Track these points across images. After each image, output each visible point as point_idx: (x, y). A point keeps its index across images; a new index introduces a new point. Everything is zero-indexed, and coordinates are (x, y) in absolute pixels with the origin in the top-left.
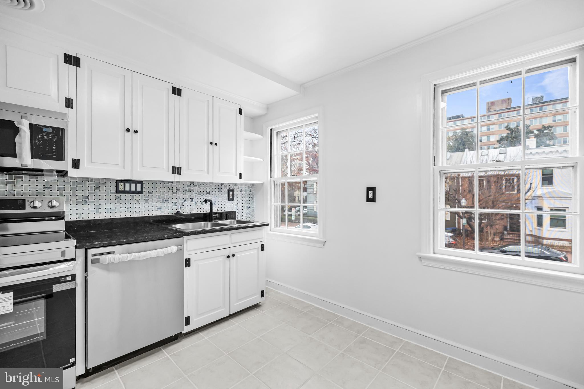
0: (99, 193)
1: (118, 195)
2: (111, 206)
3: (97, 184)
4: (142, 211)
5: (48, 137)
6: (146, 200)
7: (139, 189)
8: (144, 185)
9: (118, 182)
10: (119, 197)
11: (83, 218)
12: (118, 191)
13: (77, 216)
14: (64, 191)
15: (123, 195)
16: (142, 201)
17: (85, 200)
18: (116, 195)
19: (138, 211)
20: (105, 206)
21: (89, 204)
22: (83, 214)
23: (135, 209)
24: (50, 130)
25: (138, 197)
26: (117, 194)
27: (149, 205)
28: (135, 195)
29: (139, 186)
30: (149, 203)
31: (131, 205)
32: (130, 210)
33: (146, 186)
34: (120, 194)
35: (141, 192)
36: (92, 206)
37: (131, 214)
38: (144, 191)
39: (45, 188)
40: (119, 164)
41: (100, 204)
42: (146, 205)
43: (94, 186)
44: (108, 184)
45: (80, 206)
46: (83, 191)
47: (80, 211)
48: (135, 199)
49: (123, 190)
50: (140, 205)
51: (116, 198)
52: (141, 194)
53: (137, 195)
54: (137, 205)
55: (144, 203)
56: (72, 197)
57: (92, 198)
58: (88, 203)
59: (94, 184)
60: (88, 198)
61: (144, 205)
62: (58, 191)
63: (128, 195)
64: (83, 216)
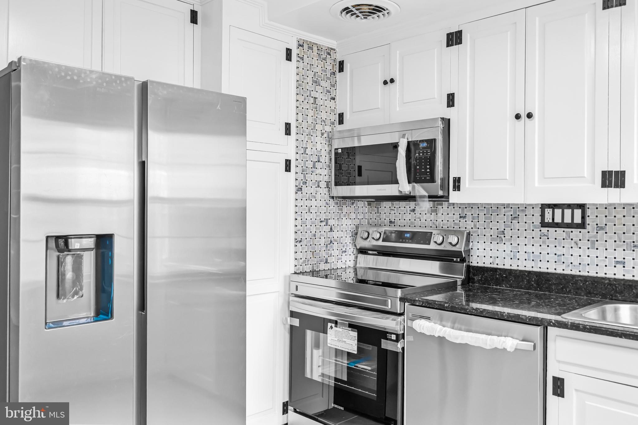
0: (517, 226)
1: (544, 230)
2: (533, 249)
3: (515, 212)
4: (584, 265)
5: (423, 153)
6: (593, 243)
7: (578, 219)
8: (589, 212)
9: (544, 207)
10: (546, 234)
11: (497, 264)
12: (544, 224)
13: (491, 260)
14: (478, 221)
15: (552, 230)
16: (585, 244)
17: (500, 236)
18: (540, 231)
19: (576, 263)
20: (525, 249)
21: (504, 244)
22: (497, 257)
23: (572, 259)
24: (425, 144)
25: (577, 236)
26: (542, 229)
27: (598, 253)
28: (572, 232)
29: (578, 213)
30: (597, 249)
31: (564, 251)
32: (563, 259)
33: (592, 213)
34: (547, 229)
35: (582, 225)
36: (507, 247)
37: (564, 266)
38: (589, 224)
39: (461, 217)
40: (507, 178)
41: (518, 245)
42: (593, 253)
43: (511, 215)
44: (530, 211)
45: (494, 246)
46: (498, 222)
47: (494, 253)
48: (572, 239)
49: (551, 221)
50: (581, 252)
51: (541, 235)
52: (582, 230)
53: (576, 231)
54: (576, 251)
55: (588, 248)
56: (485, 232)
57: (508, 232)
58: (504, 242)
59: (511, 211)
60: (503, 233)
61: (588, 252)
62: (472, 221)
63: (560, 230)
64: (497, 261)
